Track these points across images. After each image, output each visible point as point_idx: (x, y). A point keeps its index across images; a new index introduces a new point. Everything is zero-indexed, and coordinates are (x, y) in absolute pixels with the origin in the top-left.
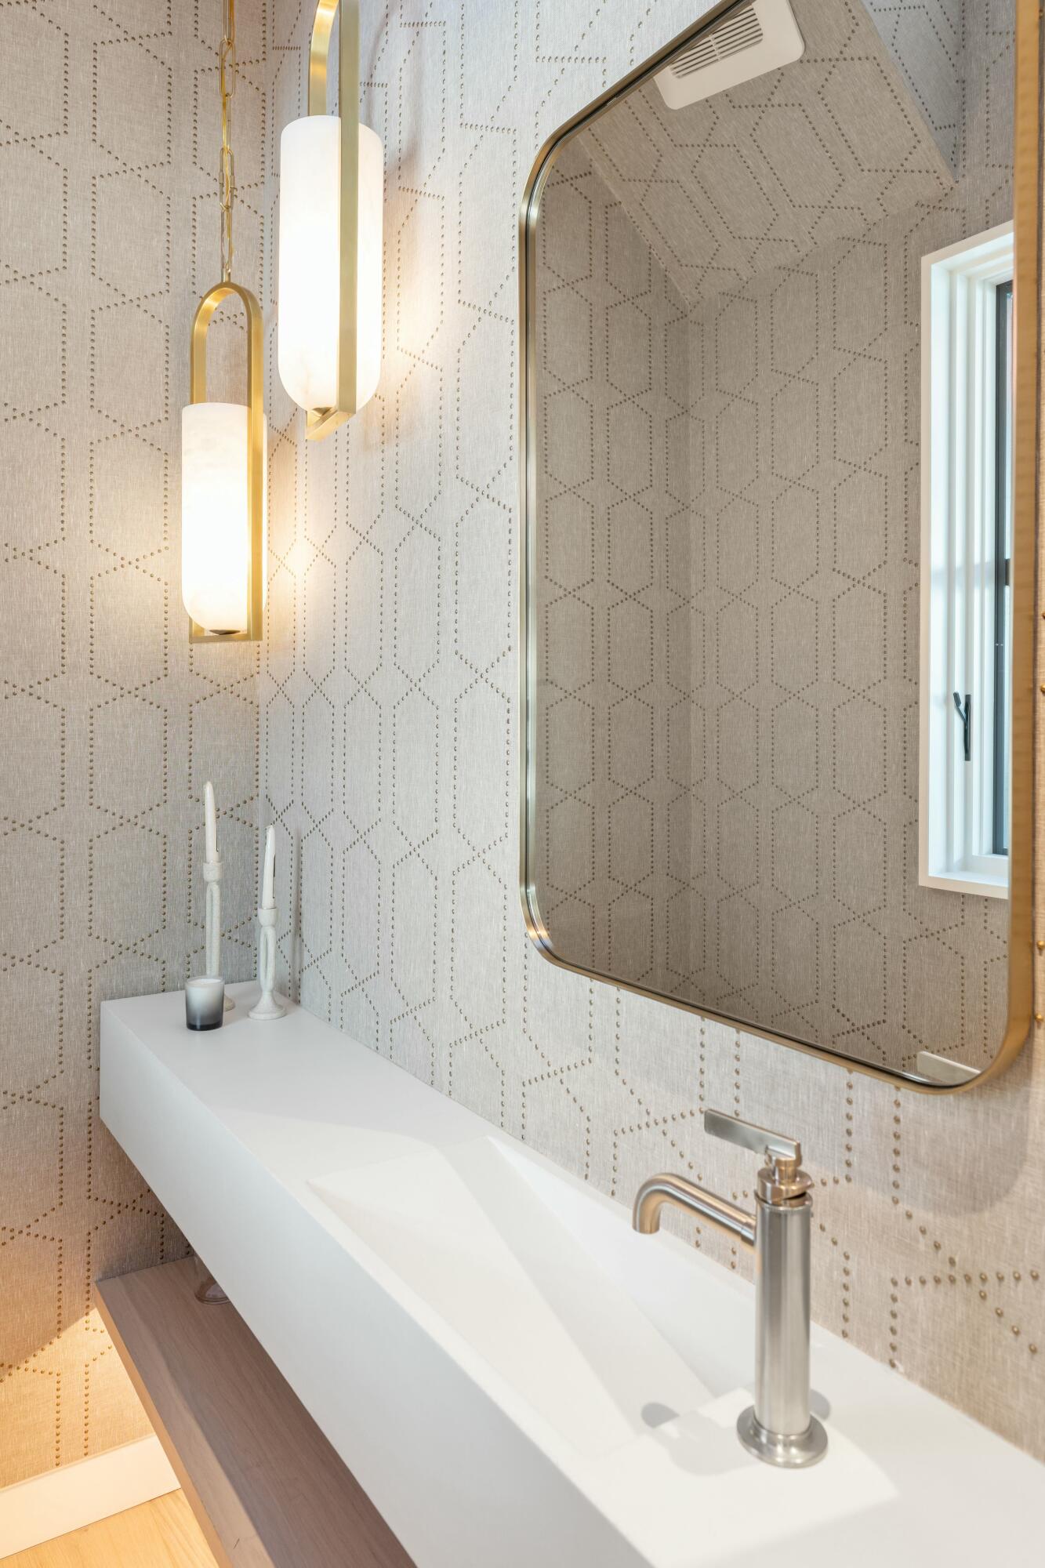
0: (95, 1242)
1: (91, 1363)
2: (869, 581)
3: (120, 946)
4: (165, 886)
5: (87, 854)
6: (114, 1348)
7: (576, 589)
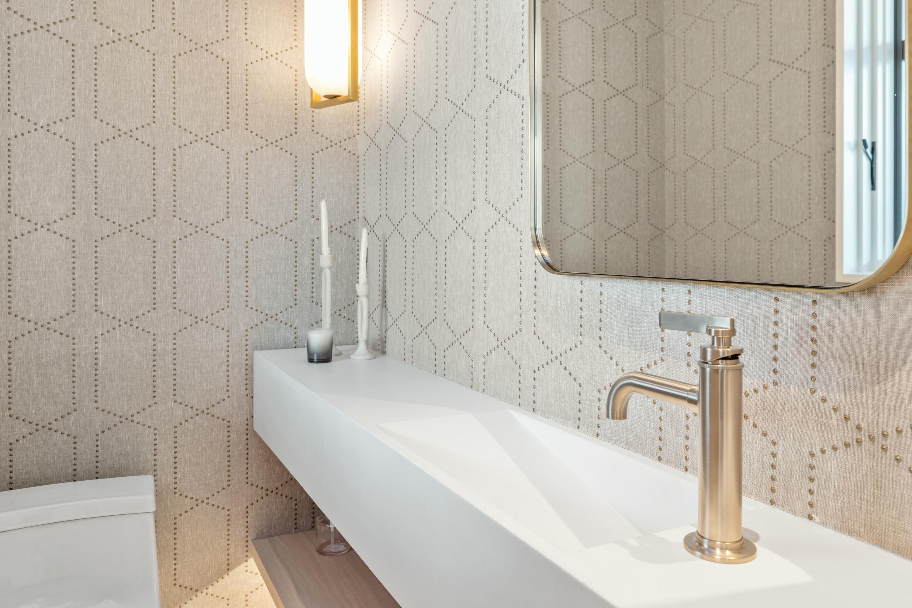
0: (251, 513)
1: (249, 594)
2: (797, 65)
3: (267, 315)
4: (296, 276)
5: (244, 252)
6: (265, 585)
7: (582, 86)
